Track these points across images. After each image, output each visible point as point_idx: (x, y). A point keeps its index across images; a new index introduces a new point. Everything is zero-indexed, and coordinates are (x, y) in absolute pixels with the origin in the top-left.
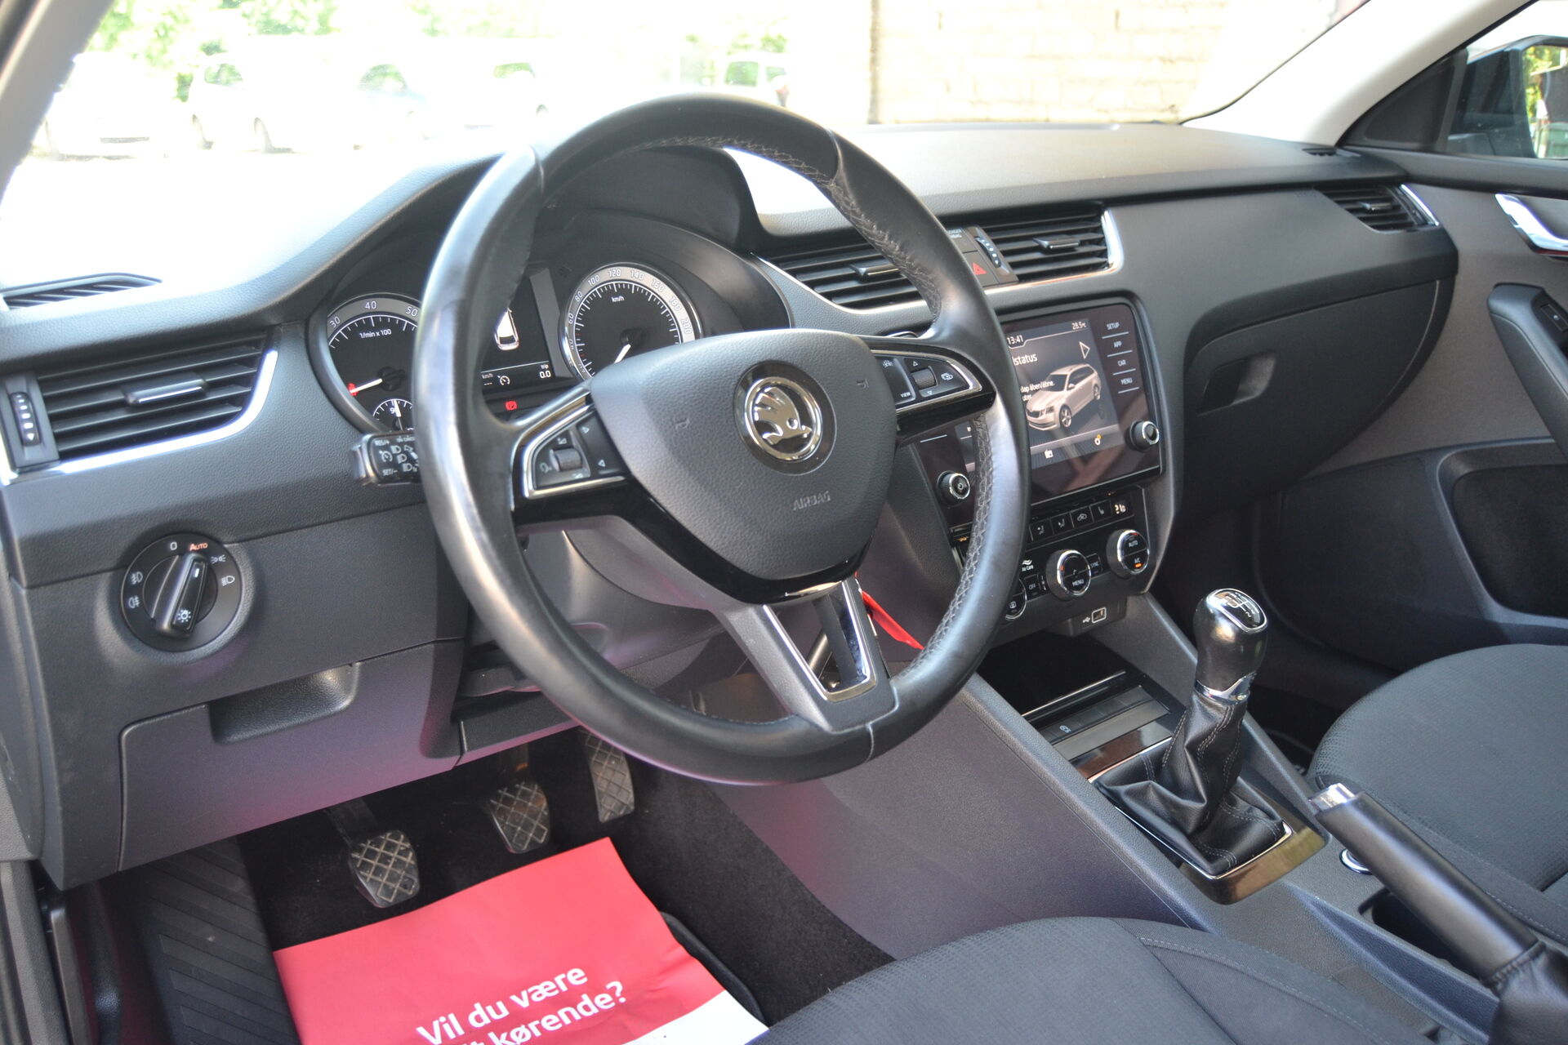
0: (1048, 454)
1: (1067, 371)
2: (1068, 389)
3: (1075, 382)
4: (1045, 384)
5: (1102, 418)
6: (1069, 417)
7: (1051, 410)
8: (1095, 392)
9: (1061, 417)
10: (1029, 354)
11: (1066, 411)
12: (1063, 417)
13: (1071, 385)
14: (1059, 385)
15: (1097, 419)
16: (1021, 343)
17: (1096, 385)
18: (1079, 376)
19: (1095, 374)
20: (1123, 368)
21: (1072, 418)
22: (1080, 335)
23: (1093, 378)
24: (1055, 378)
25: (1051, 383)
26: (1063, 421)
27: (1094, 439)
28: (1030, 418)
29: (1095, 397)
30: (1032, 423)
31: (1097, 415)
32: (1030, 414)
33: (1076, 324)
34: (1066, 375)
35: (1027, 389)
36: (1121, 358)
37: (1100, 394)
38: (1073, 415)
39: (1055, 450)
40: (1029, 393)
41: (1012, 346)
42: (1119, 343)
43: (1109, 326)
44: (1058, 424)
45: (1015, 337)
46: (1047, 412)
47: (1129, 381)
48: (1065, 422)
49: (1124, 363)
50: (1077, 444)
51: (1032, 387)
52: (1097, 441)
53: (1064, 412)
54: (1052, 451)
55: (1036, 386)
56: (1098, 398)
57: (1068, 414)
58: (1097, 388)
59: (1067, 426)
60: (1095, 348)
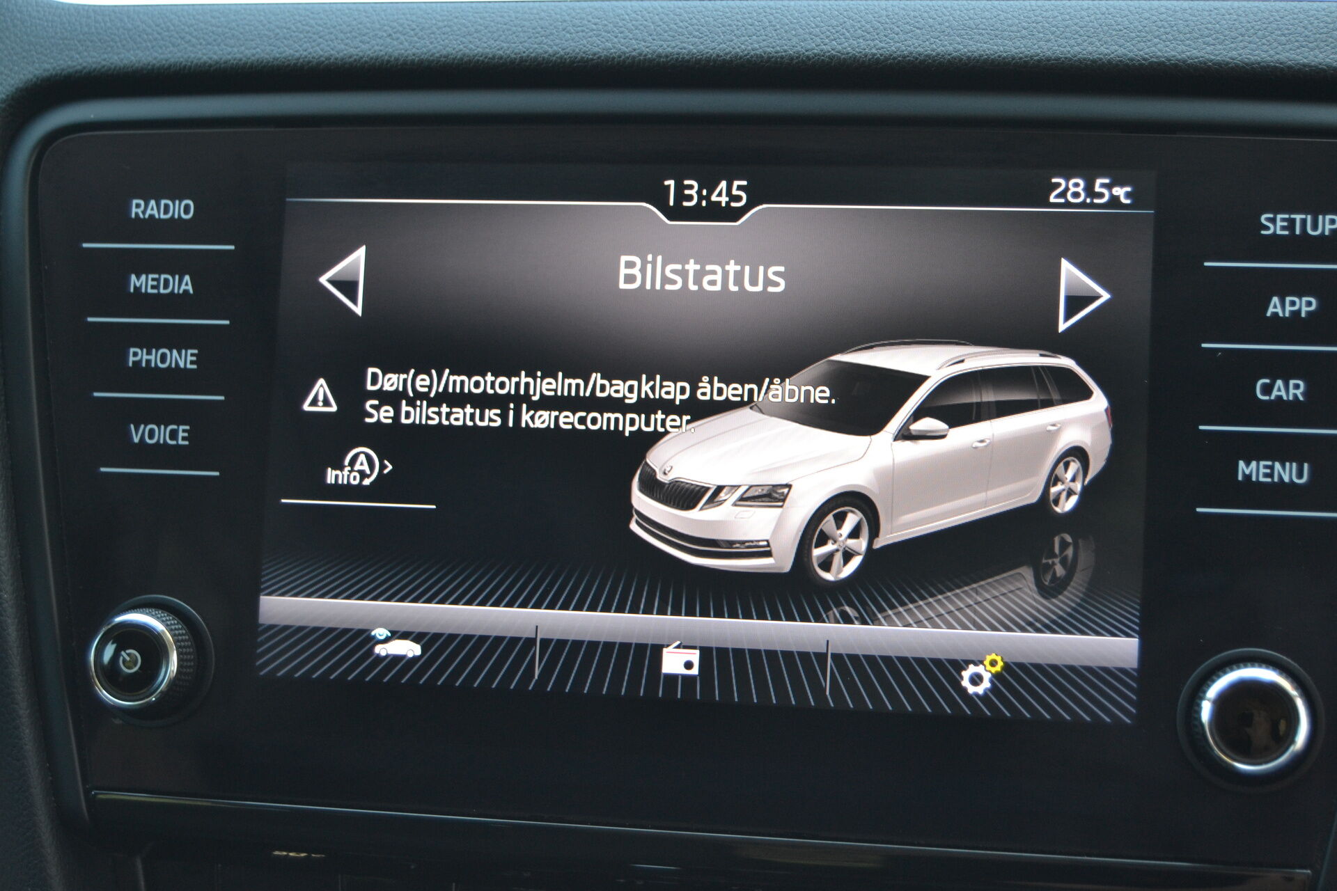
1: (935, 363)
2: (905, 435)
3: (958, 416)
4: (781, 391)
5: (1049, 590)
6: (861, 544)
7: (773, 496)
8: (1053, 479)
9: (812, 533)
10: (755, 259)
11: (852, 520)
12: (823, 539)
13: (928, 424)
14: (862, 403)
15: (1020, 586)
16: (734, 215)
17: (1078, 453)
18: (990, 396)
19: (1098, 403)
20: (1281, 411)
21: (872, 555)
22: (1082, 234)
23: (1084, 420)
24: (844, 378)
25: (821, 395)
26: (817, 551)
27: (960, 666)
28: (641, 501)
29: (1043, 502)
30: (646, 521)
31: (1027, 573)
32: (653, 487)
33: (1076, 185)
34: (921, 379)
35: (674, 391)
36: (1284, 367)
37: (1085, 489)
38: (879, 543)
39: (722, 652)
40: (680, 409)
41: (676, 213)
42: (1305, 305)
43: (1275, 225)
44: (781, 561)
45: (709, 184)
46: (742, 499)
47: (1287, 473)
48: (826, 564)
49: (1292, 390)
50: (854, 658)
51: (707, 390)
52: (977, 679)
53: (840, 519)
54: (706, 653)
55: (732, 392)
56: (1068, 505)
57: (855, 534)
58: (1074, 466)
59: (828, 576)
60: (1142, 292)
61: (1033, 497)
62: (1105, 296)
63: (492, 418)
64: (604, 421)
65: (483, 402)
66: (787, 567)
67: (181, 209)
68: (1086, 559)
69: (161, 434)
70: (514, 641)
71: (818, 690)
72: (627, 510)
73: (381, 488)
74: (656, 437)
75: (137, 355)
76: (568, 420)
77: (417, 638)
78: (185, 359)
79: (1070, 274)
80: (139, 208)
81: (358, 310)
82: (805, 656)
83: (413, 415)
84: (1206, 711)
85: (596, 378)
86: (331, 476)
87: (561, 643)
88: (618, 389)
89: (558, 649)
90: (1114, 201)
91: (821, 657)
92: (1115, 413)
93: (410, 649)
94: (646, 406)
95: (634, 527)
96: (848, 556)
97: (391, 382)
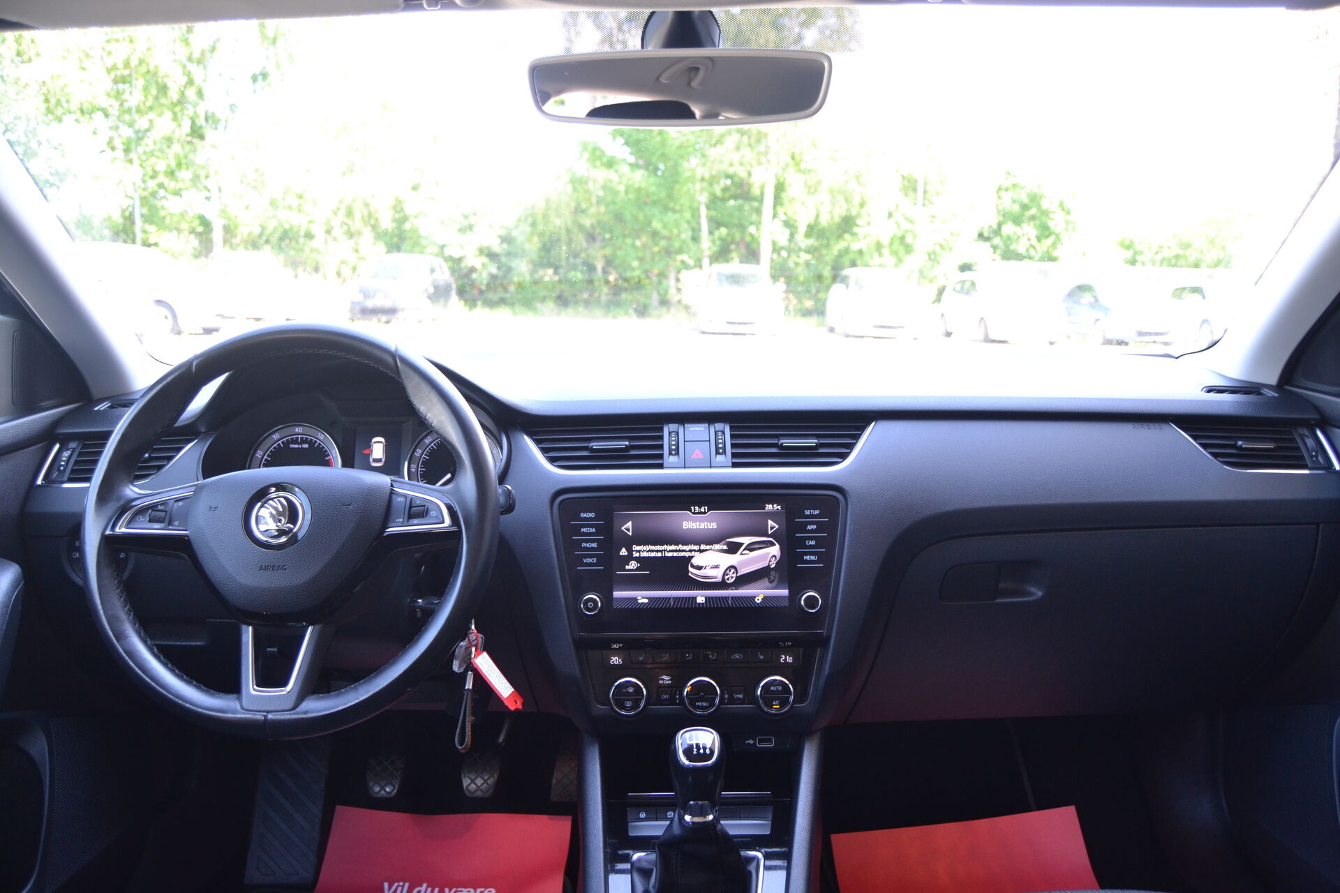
0: (700, 600)
1: (746, 540)
2: (741, 554)
3: (751, 550)
4: (717, 547)
5: (771, 582)
6: (735, 575)
7: (717, 567)
8: (770, 561)
9: (725, 574)
10: (710, 521)
11: (733, 570)
12: (727, 575)
13: (746, 552)
14: (733, 549)
15: (765, 582)
16: (705, 513)
17: (774, 556)
18: (757, 546)
19: (777, 546)
20: (811, 547)
21: (736, 577)
22: (772, 515)
23: (775, 550)
24: (729, 544)
25: (725, 547)
26: (726, 577)
27: (755, 597)
28: (691, 569)
29: (769, 566)
30: (692, 573)
31: (766, 579)
32: (693, 566)
33: (771, 506)
34: (743, 544)
35: (696, 548)
36: (811, 538)
37: (776, 563)
38: (738, 575)
39: (709, 598)
40: (698, 551)
41: (694, 513)
42: (814, 527)
43: (807, 512)
44: (719, 579)
45: (700, 507)
46: (711, 568)
47: (813, 558)
48: (728, 579)
49: (813, 543)
50: (735, 597)
51: (703, 547)
52: (758, 600)
53: (730, 571)
54: (706, 598)
55: (708, 547)
56: (773, 566)
57: (733, 573)
58: (774, 558)
59: (729, 582)
60: (784, 527)
61: (767, 565)
62: (777, 526)
63: (659, 554)
64: (682, 554)
65: (657, 551)
66: (721, 580)
67: (592, 515)
68: (777, 576)
69: (590, 560)
70: (667, 598)
71: (728, 604)
72: (688, 571)
73: (638, 569)
74: (693, 557)
75: (584, 545)
76: (675, 554)
77: (647, 598)
78: (595, 545)
79: (770, 523)
80: (582, 515)
81: (630, 534)
82: (725, 597)
83: (644, 554)
84: (802, 603)
85: (680, 546)
86: (627, 567)
87: (677, 598)
88: (685, 548)
89: (676, 599)
90: (778, 509)
91: (728, 597)
92: (781, 548)
93: (646, 601)
94: (690, 551)
95: (690, 574)
96: (732, 578)
97: (638, 548)
